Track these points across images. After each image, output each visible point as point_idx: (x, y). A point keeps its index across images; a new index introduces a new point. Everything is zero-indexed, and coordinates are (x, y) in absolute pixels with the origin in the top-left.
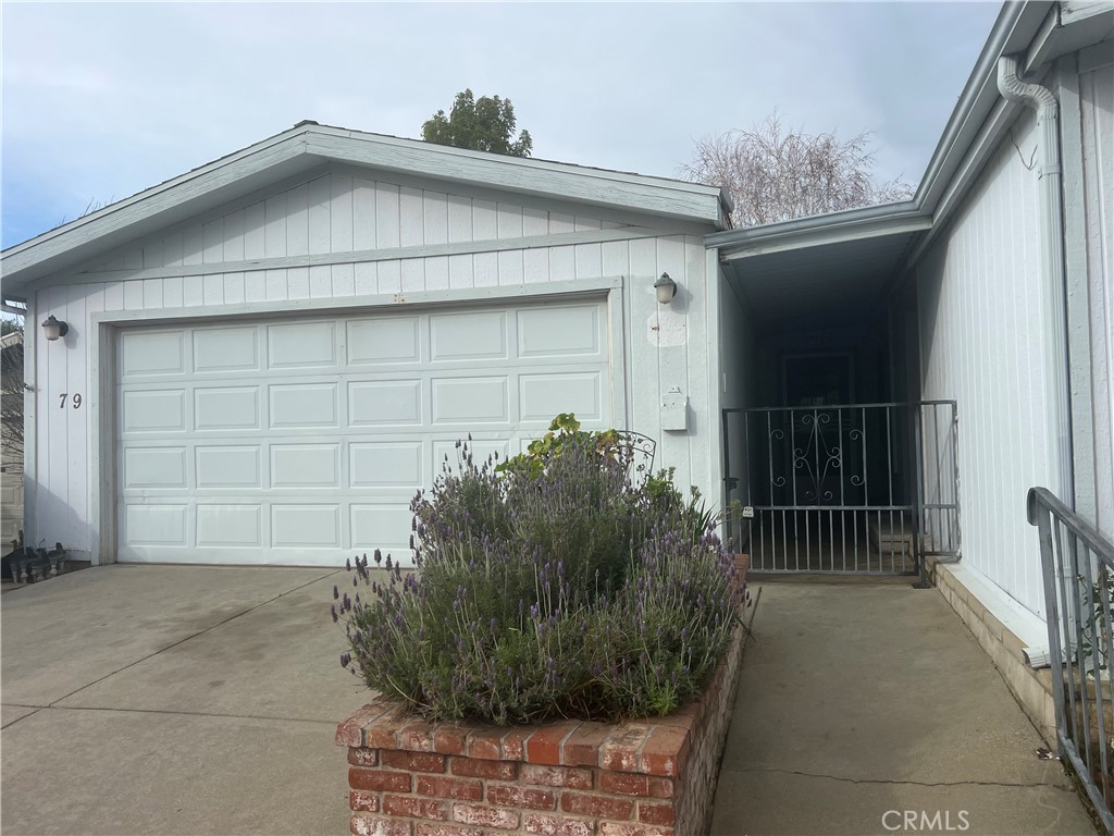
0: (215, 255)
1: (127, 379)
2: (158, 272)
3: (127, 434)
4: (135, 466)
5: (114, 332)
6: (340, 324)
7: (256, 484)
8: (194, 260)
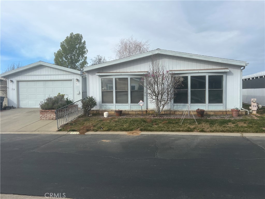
0: (30, 74)
1: (20, 87)
2: (24, 75)
3: (20, 93)
4: (21, 97)
5: (18, 82)
6: (44, 82)
7: (35, 99)
8: (28, 74)
